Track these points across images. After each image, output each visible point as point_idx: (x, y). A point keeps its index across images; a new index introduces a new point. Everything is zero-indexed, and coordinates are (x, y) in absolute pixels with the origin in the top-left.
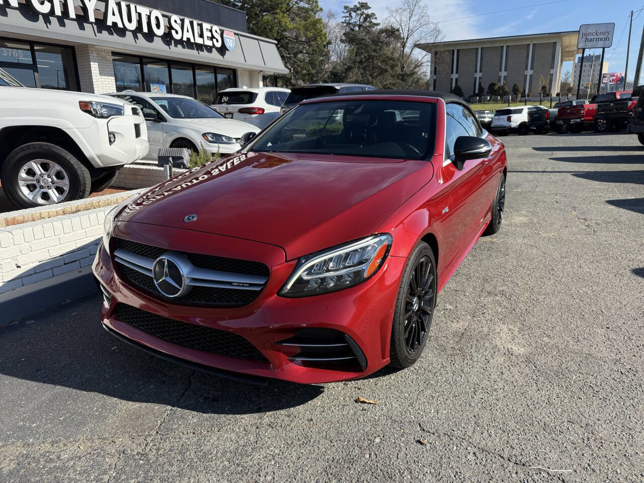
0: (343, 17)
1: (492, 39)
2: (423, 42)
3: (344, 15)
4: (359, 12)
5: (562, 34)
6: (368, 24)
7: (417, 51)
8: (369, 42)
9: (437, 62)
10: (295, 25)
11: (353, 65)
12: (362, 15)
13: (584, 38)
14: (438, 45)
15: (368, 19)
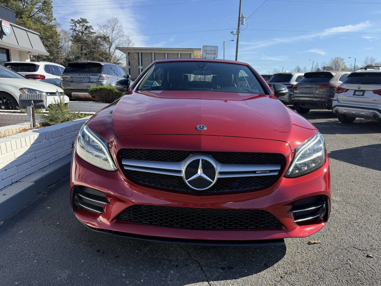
0: (70, 26)
1: (159, 49)
2: (121, 46)
3: (71, 25)
4: (81, 24)
5: (194, 49)
6: (88, 32)
7: (118, 51)
8: (90, 43)
9: (130, 58)
10: (37, 27)
11: (81, 56)
12: (83, 26)
13: (205, 52)
14: (130, 49)
15: (88, 29)
